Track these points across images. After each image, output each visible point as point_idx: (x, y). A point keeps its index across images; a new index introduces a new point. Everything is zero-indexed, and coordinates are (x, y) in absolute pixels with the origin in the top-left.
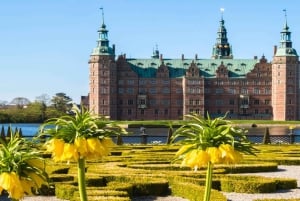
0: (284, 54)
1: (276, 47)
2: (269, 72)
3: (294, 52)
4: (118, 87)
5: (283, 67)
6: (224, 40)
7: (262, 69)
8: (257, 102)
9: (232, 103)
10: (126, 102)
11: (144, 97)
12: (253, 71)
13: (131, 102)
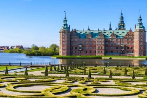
0: (138, 28)
1: (136, 25)
2: (133, 35)
3: (143, 27)
4: (71, 42)
5: (138, 33)
6: (122, 22)
7: (130, 34)
8: (128, 48)
9: (117, 48)
10: (74, 48)
11: (81, 46)
12: (126, 35)
13: (76, 48)
